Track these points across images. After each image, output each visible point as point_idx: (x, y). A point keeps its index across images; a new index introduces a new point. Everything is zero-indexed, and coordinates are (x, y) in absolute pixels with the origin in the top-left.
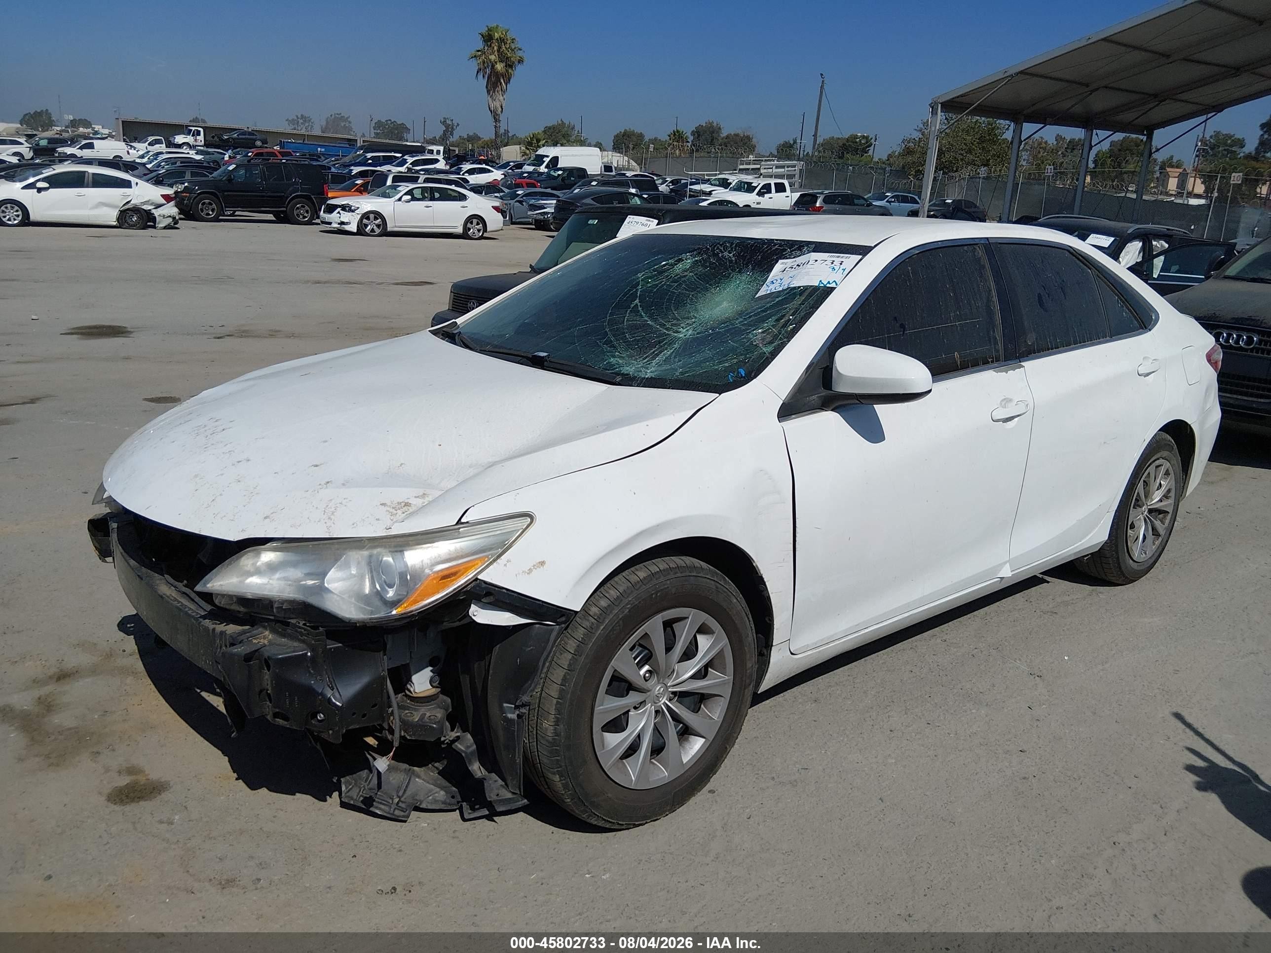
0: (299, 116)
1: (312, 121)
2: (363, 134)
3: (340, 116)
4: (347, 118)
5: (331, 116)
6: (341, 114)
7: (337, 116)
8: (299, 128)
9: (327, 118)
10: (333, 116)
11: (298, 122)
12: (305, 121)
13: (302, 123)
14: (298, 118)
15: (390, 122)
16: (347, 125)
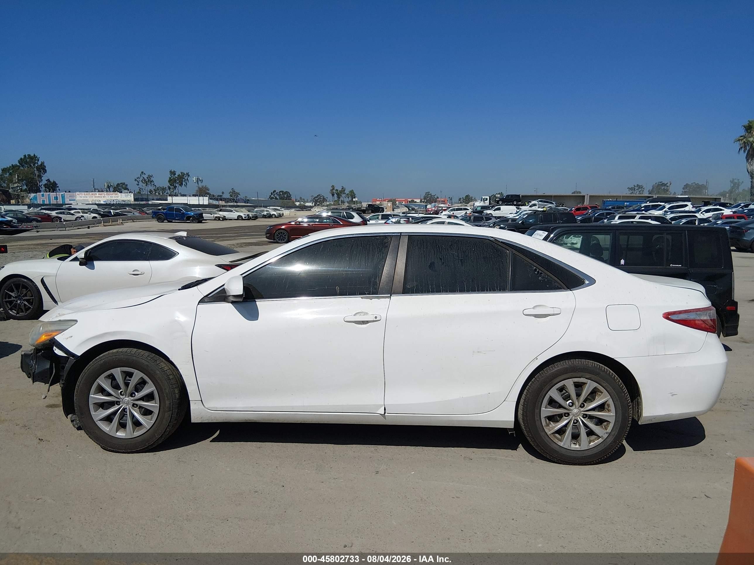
0: (636, 185)
1: (643, 187)
2: (675, 192)
3: (661, 183)
4: (666, 184)
5: (656, 183)
6: (662, 182)
7: (660, 183)
8: (635, 192)
9: (653, 185)
10: (657, 184)
11: (635, 189)
12: (639, 188)
13: (637, 189)
14: (635, 186)
15: (694, 184)
16: (666, 188)
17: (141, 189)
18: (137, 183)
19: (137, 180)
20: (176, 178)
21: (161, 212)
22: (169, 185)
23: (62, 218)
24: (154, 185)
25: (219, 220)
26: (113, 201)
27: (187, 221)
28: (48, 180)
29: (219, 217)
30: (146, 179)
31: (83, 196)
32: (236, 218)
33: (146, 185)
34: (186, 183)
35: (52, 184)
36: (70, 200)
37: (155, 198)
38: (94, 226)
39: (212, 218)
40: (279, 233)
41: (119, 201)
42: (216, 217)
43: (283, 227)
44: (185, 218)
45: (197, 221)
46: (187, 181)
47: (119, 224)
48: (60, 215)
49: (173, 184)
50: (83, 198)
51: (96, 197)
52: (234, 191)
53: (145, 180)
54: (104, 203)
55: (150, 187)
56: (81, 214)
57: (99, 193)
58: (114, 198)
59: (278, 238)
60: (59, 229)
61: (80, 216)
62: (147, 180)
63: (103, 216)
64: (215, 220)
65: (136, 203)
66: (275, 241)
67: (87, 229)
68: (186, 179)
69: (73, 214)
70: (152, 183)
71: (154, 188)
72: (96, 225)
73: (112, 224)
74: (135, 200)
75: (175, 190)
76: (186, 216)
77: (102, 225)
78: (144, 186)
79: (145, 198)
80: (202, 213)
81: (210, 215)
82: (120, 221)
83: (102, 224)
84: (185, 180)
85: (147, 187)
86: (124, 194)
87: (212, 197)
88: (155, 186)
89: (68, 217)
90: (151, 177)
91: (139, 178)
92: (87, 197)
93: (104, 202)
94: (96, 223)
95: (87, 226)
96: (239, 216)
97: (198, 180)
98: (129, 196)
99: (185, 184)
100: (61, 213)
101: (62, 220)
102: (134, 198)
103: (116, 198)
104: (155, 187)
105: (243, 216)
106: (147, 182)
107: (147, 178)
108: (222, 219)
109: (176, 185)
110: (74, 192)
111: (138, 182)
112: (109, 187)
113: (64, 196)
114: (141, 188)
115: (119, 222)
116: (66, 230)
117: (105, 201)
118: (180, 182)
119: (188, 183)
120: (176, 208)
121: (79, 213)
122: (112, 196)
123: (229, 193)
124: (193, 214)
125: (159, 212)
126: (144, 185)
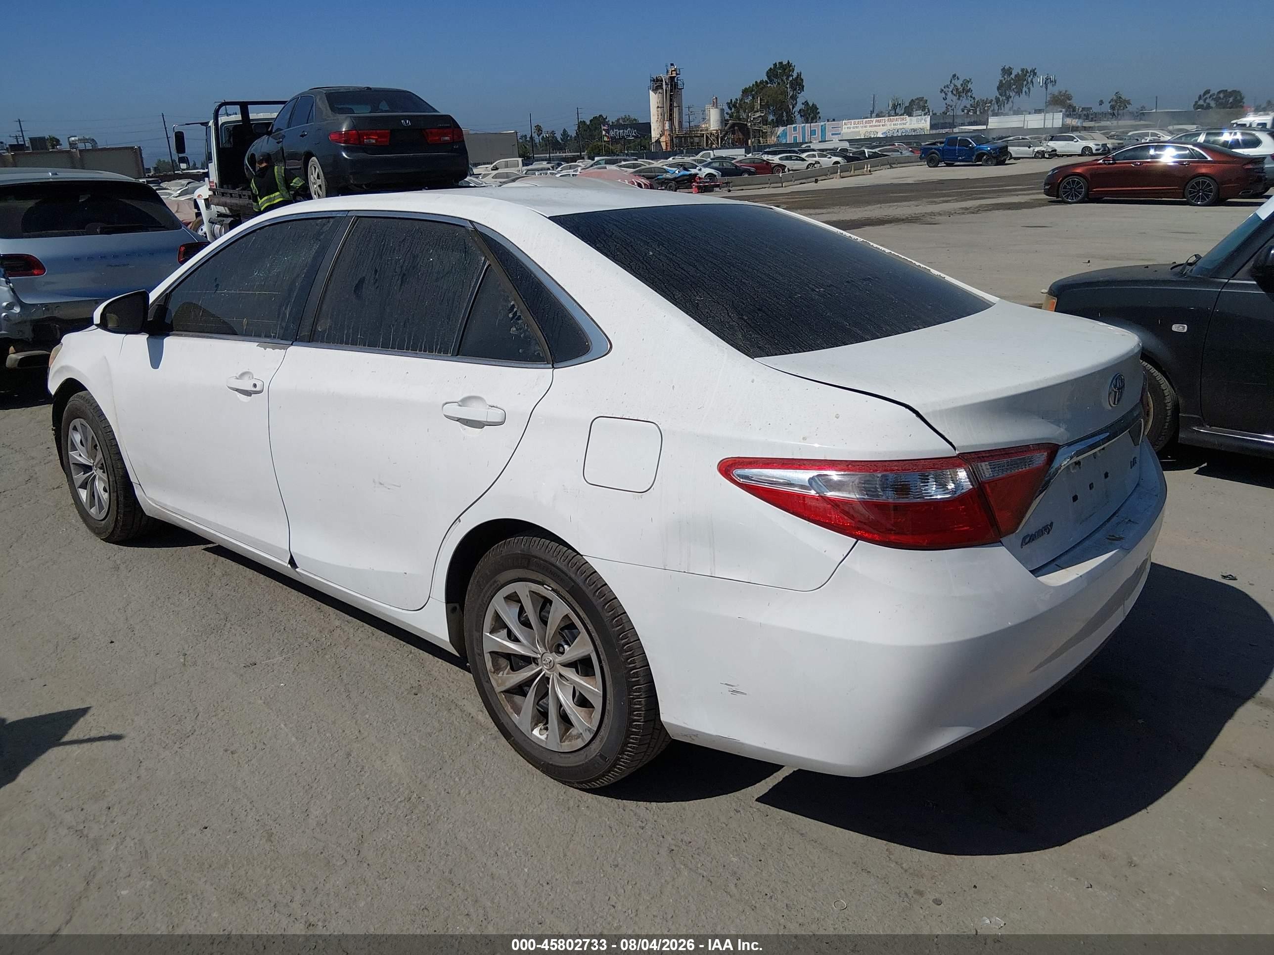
17: (949, 107)
18: (944, 96)
19: (945, 90)
20: (1012, 81)
21: (935, 149)
22: (998, 96)
23: (786, 166)
24: (971, 97)
25: (1043, 157)
26: (898, 131)
27: (977, 163)
28: (806, 104)
29: (1043, 151)
30: (959, 86)
31: (853, 125)
32: (1080, 152)
33: (959, 99)
34: (1029, 89)
35: (811, 108)
36: (832, 134)
37: (967, 120)
38: (826, 178)
39: (1029, 154)
40: (1068, 183)
41: (906, 131)
42: (1038, 152)
43: (1079, 170)
44: (974, 158)
45: (995, 161)
46: (1031, 85)
47: (866, 173)
48: (784, 163)
49: (1006, 93)
50: (852, 130)
51: (871, 126)
52: (1120, 97)
53: (957, 89)
54: (882, 136)
55: (966, 102)
56: (817, 159)
57: (877, 119)
58: (898, 127)
59: (1066, 192)
60: (772, 185)
61: (814, 162)
62: (961, 90)
63: (849, 159)
64: (1035, 157)
65: (934, 132)
66: (1060, 199)
67: (813, 184)
68: (1029, 81)
69: (803, 160)
70: (969, 94)
71: (971, 102)
72: (829, 177)
73: (855, 174)
74: (932, 126)
75: (1007, 103)
76: (976, 153)
77: (838, 176)
78: (954, 100)
79: (949, 123)
80: (1007, 147)
81: (1027, 148)
82: (867, 168)
83: (839, 173)
84: (1028, 83)
85: (960, 102)
86: (916, 118)
87: (1071, 112)
88: (974, 98)
89: (797, 165)
90: (969, 82)
91: (947, 86)
92: (857, 127)
93: (882, 134)
94: (829, 174)
95: (814, 179)
96: (1086, 149)
97: (1047, 81)
98: (923, 121)
99: (1027, 90)
100: (787, 158)
101: (786, 170)
102: (931, 123)
103: (901, 127)
104: (973, 101)
105: (1094, 148)
106: (959, 93)
107: (962, 85)
108: (1048, 156)
109: (1011, 93)
110: (840, 121)
111: (946, 94)
112: (895, 107)
113: (825, 128)
114: (949, 105)
115: (865, 169)
116: (782, 187)
117: (885, 133)
118: (1018, 86)
119: (1031, 88)
120: (960, 140)
121: (814, 156)
122: (897, 122)
123: (1110, 103)
124: (989, 149)
125: (932, 149)
126: (955, 98)
